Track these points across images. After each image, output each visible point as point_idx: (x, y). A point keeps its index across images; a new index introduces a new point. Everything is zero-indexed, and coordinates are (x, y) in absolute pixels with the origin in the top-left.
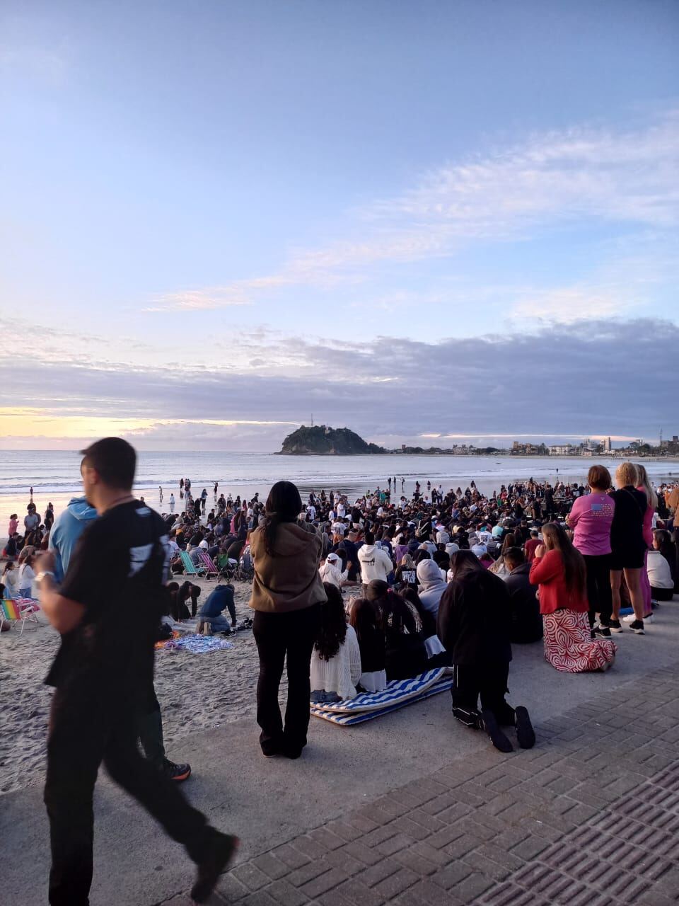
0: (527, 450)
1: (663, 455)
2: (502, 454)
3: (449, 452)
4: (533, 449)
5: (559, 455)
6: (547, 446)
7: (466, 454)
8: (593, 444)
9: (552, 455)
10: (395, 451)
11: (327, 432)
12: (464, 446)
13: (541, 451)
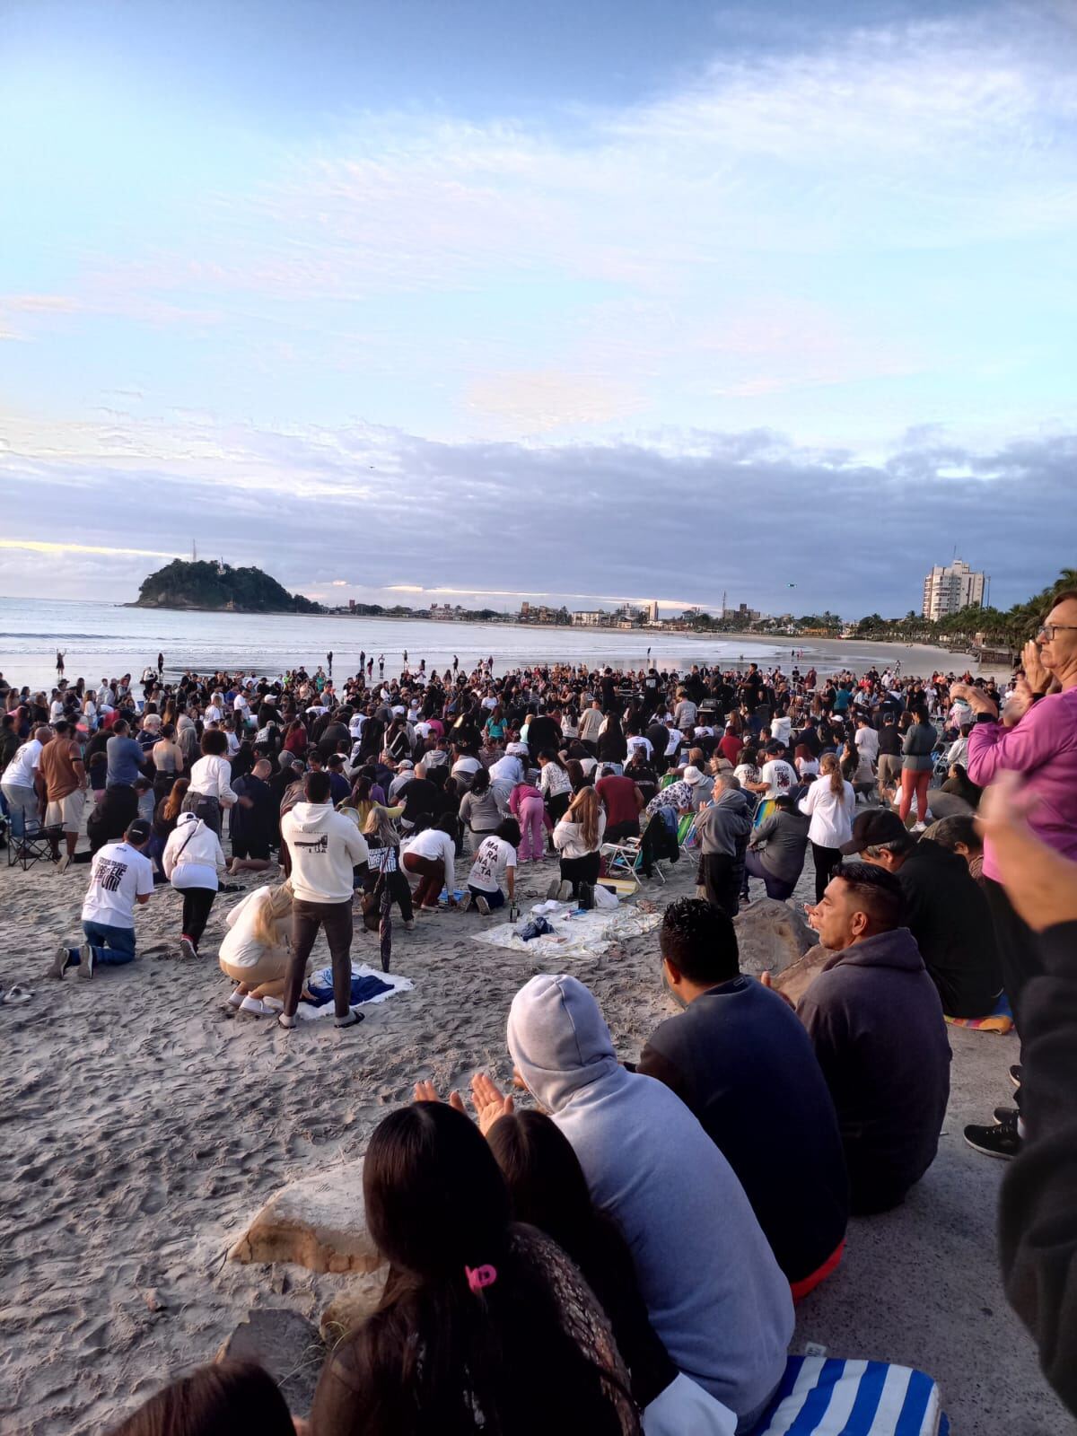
0: (542, 616)
1: (726, 630)
2: (504, 621)
3: (424, 615)
4: (549, 615)
5: (586, 625)
6: (570, 612)
7: (451, 619)
8: (634, 612)
9: (576, 625)
10: (338, 609)
11: (221, 572)
12: (447, 607)
13: (561, 619)
